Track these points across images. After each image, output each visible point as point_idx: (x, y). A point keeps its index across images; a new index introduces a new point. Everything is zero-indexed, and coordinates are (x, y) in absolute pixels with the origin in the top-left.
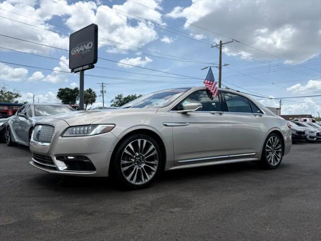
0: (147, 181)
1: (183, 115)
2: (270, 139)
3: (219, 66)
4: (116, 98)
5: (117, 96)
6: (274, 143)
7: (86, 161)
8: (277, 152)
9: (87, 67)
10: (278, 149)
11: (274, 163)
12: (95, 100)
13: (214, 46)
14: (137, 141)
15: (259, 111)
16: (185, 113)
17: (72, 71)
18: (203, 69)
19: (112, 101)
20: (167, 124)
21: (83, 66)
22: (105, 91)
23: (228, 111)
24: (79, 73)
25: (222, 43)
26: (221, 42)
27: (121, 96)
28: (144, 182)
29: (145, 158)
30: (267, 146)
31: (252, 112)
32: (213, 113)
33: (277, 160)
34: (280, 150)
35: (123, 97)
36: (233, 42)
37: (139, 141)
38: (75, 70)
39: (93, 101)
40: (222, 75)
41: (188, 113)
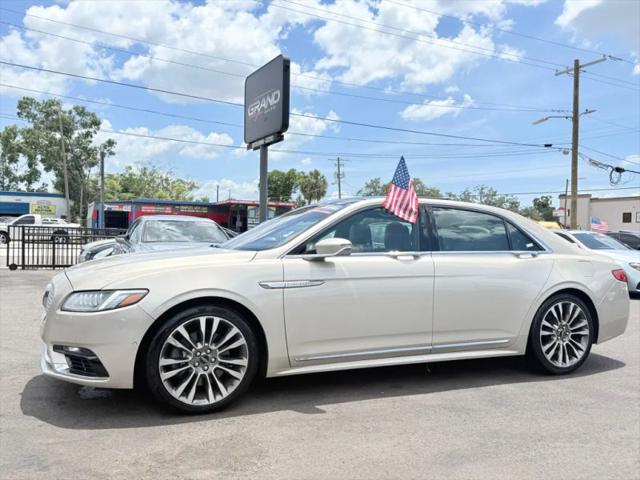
0: (219, 398)
1: (314, 265)
2: (552, 309)
3: (572, 115)
4: (368, 186)
5: (369, 182)
6: (568, 317)
7: (90, 358)
8: (578, 338)
9: (271, 139)
10: (580, 329)
11: (564, 360)
12: (325, 192)
13: (561, 73)
14: (198, 322)
15: (530, 245)
16: (320, 260)
17: (249, 148)
18: (535, 123)
19: (359, 192)
20: (270, 284)
21: (264, 138)
22: (343, 174)
23: (439, 250)
24: (259, 151)
25: (580, 64)
26: (577, 62)
27: (377, 181)
28: (212, 400)
29: (219, 353)
30: (544, 323)
31: (510, 249)
32: (395, 257)
33: (572, 355)
34: (586, 332)
35: (381, 185)
36: (605, 59)
37: (203, 320)
38: (254, 145)
39: (320, 194)
40: (580, 134)
41: (327, 260)
